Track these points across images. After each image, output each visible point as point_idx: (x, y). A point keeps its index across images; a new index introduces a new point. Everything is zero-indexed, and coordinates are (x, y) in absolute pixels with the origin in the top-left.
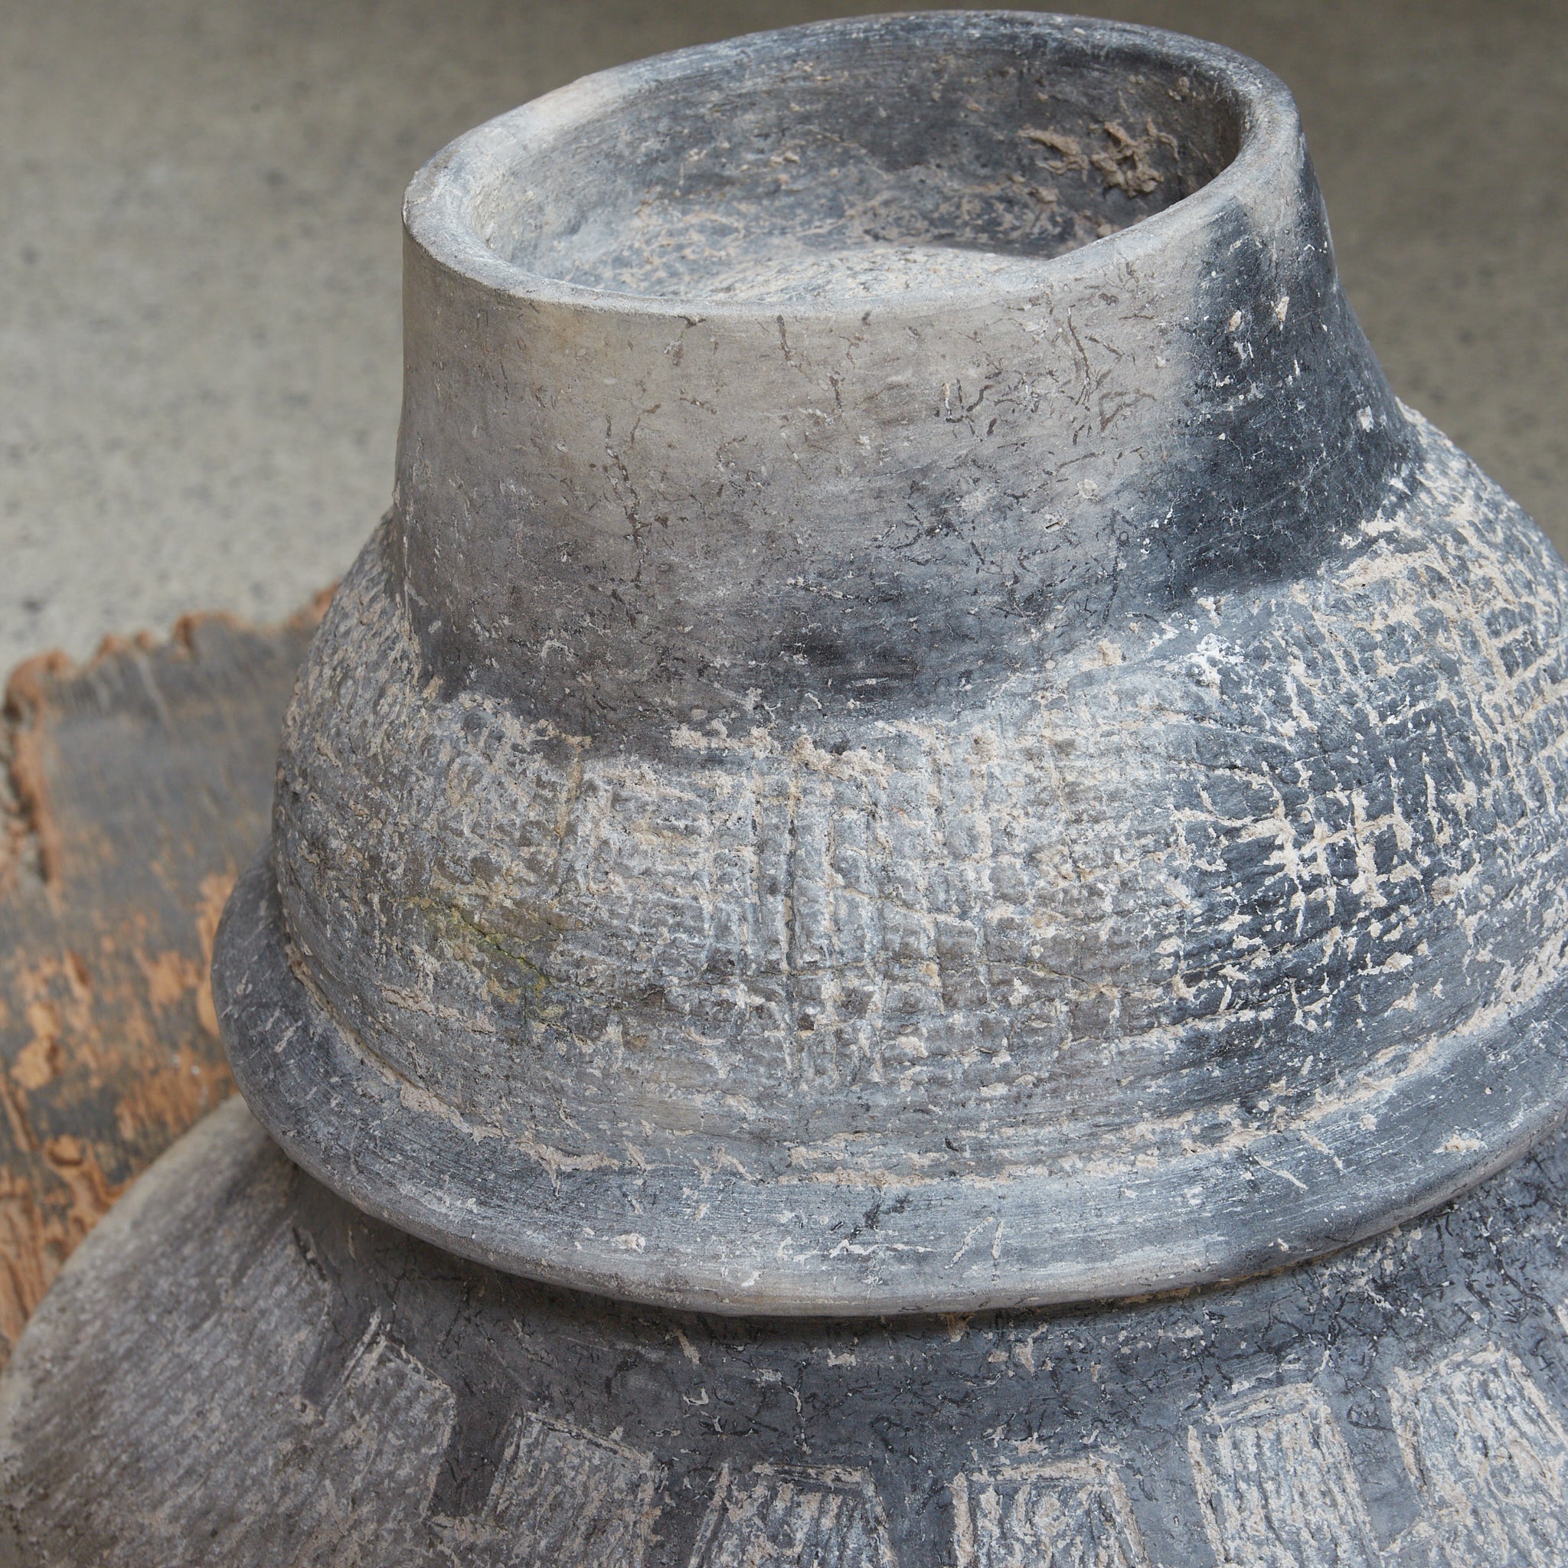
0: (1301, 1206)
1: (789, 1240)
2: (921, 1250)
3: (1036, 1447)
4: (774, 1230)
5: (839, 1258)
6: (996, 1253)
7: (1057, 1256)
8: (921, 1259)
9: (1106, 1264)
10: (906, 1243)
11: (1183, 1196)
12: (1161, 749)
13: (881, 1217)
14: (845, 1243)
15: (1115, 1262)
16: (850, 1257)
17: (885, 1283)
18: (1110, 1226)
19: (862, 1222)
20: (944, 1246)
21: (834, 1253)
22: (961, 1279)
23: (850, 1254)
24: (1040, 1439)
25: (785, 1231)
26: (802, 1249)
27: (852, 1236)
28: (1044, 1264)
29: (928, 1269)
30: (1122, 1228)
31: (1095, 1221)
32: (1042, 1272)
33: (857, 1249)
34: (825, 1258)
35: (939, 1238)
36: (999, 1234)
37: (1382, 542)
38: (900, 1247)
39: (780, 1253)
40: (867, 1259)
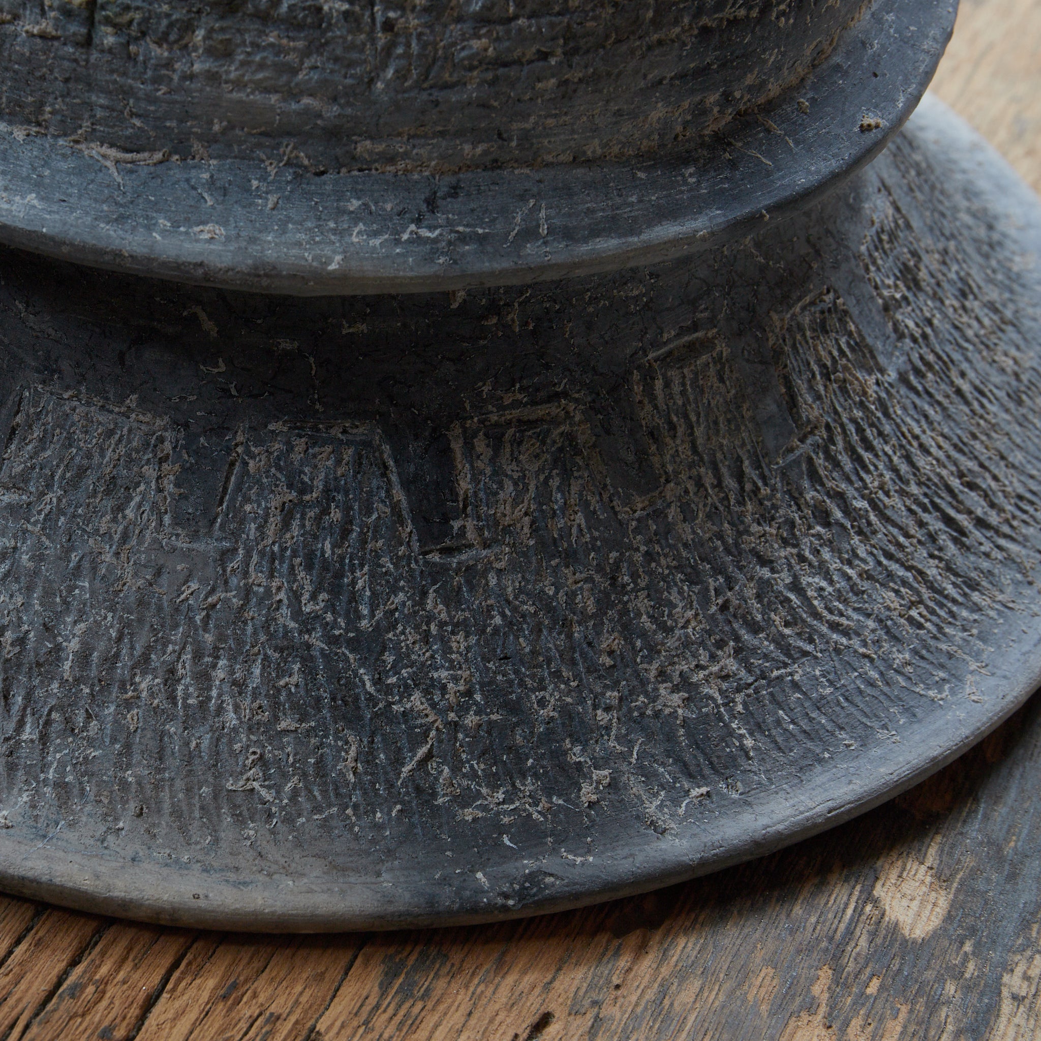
1: (361, 226)
2: (480, 231)
3: (519, 396)
4: (346, 217)
5: (409, 241)
6: (543, 230)
7: (595, 232)
8: (482, 240)
9: (636, 239)
10: (467, 226)
11: (683, 175)
13: (440, 202)
14: (413, 227)
15: (642, 237)
16: (418, 240)
17: (455, 262)
18: (632, 204)
19: (424, 207)
20: (499, 226)
21: (405, 237)
22: (519, 257)
23: (419, 237)
24: (521, 389)
25: (356, 218)
26: (376, 234)
27: (418, 221)
28: (585, 240)
29: (489, 249)
30: (641, 206)
31: (618, 200)
32: (584, 248)
33: (425, 233)
34: (398, 242)
35: (493, 221)
36: (543, 214)
38: (461, 229)
39: (355, 239)
40: (435, 241)
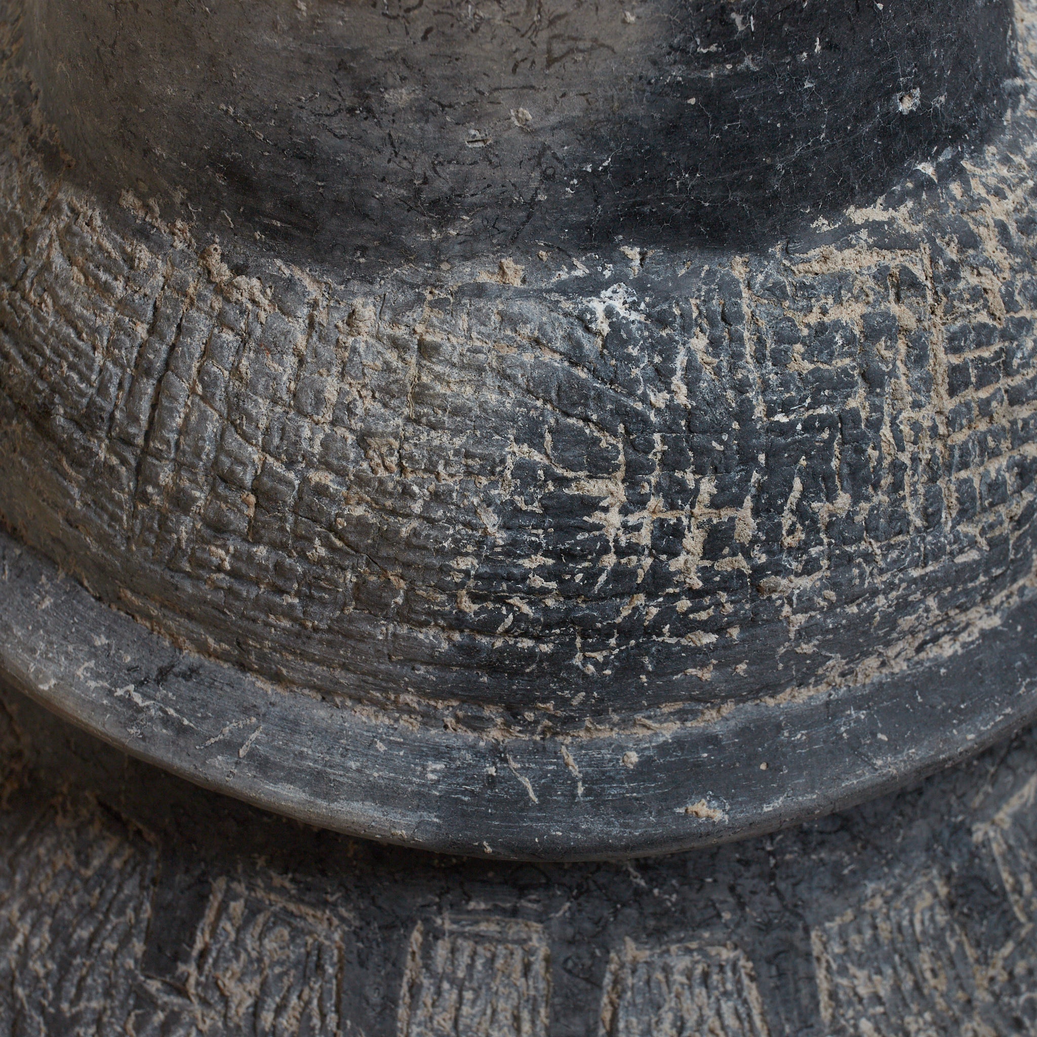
0: (522, 818)
1: (92, 664)
2: (186, 722)
3: (287, 884)
4: (86, 648)
5: (120, 699)
6: (242, 752)
7: (290, 777)
8: (182, 730)
9: (325, 804)
10: (177, 711)
11: (424, 767)
12: (521, 380)
13: (171, 677)
14: (131, 687)
15: (332, 805)
16: (127, 702)
17: (144, 739)
18: (347, 769)
19: (154, 674)
20: (205, 728)
21: (119, 692)
22: (204, 763)
23: (130, 699)
25: (93, 654)
26: (98, 676)
27: (139, 684)
28: (276, 780)
29: (182, 742)
30: (356, 775)
31: (338, 759)
32: (270, 787)
33: (137, 698)
34: (110, 693)
35: (205, 718)
36: (253, 736)
37: (864, 234)
38: (171, 711)
39: (80, 672)
40: (140, 710)
